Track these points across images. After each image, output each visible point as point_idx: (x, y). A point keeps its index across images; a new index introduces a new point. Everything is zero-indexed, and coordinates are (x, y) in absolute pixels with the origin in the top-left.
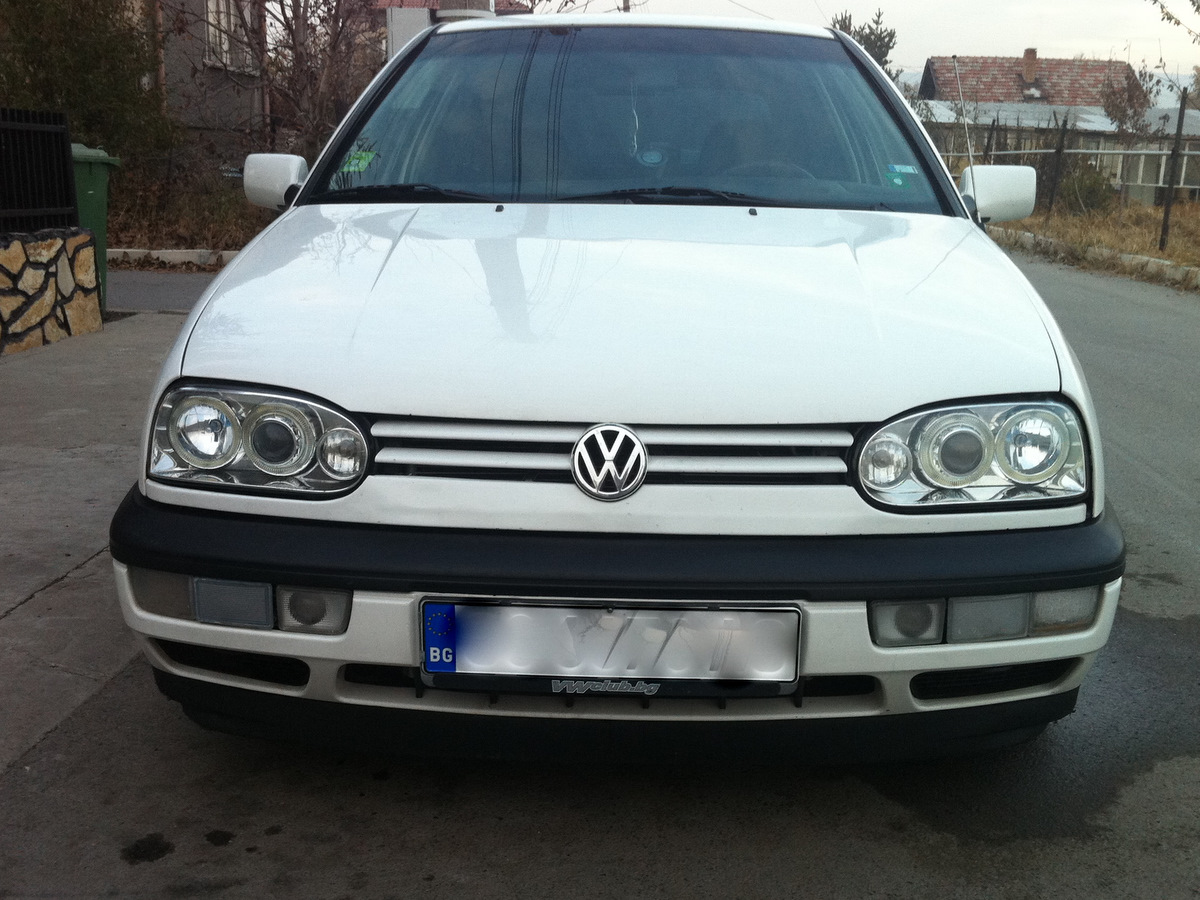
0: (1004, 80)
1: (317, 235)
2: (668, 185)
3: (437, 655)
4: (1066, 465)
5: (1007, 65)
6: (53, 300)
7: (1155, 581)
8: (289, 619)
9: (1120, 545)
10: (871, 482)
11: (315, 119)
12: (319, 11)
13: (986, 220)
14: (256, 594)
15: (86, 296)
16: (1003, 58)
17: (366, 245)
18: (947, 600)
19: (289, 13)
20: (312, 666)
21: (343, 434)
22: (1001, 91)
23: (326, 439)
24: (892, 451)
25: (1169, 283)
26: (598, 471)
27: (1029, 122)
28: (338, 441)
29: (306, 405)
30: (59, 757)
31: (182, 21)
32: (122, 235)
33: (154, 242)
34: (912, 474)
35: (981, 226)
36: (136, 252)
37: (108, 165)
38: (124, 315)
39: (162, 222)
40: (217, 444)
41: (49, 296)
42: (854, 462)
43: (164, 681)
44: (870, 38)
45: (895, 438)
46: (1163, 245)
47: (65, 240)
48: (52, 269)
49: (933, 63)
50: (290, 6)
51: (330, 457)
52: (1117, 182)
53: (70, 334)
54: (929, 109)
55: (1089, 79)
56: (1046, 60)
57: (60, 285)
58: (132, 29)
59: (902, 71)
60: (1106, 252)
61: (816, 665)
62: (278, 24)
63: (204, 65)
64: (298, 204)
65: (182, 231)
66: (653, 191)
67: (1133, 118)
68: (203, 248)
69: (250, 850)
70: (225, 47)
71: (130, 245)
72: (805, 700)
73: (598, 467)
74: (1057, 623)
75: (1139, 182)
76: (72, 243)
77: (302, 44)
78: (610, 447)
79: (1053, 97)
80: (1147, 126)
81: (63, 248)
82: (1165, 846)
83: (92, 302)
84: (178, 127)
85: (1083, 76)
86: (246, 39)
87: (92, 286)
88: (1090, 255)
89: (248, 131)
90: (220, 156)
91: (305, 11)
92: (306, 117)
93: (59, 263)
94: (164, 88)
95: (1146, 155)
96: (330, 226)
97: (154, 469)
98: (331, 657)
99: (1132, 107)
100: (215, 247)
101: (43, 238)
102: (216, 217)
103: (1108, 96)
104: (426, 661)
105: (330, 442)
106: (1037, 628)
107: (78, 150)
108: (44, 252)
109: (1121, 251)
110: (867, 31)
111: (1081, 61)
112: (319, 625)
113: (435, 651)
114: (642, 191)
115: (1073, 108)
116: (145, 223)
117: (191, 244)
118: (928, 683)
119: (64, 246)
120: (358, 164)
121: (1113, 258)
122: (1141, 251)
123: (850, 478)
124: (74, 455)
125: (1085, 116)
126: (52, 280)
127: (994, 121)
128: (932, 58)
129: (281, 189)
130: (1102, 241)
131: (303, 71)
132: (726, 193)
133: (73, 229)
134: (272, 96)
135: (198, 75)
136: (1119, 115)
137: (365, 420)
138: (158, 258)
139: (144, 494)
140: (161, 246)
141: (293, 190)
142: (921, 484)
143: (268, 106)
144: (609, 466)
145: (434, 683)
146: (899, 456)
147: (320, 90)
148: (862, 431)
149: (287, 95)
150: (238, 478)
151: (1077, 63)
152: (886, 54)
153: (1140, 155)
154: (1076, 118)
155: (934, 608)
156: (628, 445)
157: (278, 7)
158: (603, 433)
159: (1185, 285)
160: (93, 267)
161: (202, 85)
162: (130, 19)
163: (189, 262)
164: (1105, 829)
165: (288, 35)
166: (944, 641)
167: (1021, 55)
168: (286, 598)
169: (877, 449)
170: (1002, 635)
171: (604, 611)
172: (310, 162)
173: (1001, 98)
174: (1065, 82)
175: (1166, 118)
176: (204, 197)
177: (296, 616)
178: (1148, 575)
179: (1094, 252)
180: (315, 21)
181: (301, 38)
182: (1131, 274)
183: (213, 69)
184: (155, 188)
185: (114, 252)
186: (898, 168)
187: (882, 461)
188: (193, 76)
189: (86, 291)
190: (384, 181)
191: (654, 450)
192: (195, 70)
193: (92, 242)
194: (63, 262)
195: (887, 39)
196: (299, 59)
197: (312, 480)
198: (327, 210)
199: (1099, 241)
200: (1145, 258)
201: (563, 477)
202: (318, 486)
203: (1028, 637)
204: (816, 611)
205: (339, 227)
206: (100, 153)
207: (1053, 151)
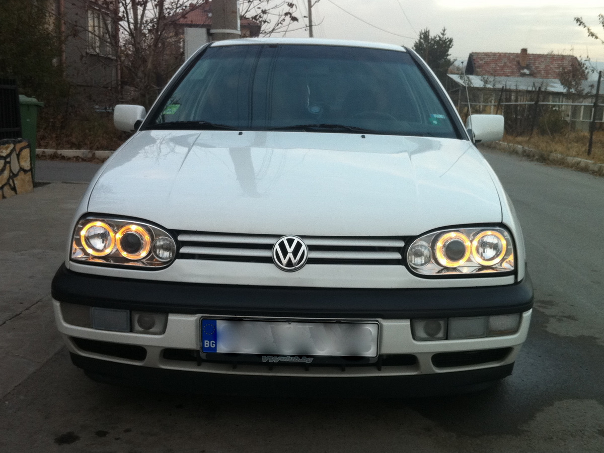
0: (510, 65)
1: (147, 145)
2: (323, 123)
3: (208, 344)
4: (505, 257)
5: (512, 57)
6: (8, 175)
7: (565, 319)
8: (137, 327)
9: (531, 295)
10: (414, 264)
11: (145, 82)
12: (148, 26)
13: (478, 141)
14: (121, 316)
15: (25, 174)
16: (510, 54)
17: (173, 150)
18: (448, 319)
19: (132, 26)
20: (148, 350)
21: (164, 240)
22: (508, 71)
23: (156, 243)
24: (423, 250)
25: (591, 172)
26: (285, 258)
27: (522, 87)
28: (162, 243)
29: (146, 226)
30: (22, 398)
31: (75, 31)
32: (42, 142)
33: (59, 146)
34: (433, 261)
35: (475, 144)
36: (49, 151)
37: (37, 106)
38: (44, 184)
39: (63, 135)
40: (104, 244)
41: (6, 174)
42: (405, 254)
43: (76, 359)
44: (439, 43)
45: (424, 243)
46: (589, 152)
47: (15, 144)
48: (8, 160)
49: (473, 56)
50: (133, 23)
51: (158, 250)
52: (568, 119)
53: (16, 193)
54: (469, 80)
55: (555, 65)
56: (533, 54)
57: (12, 168)
58: (49, 34)
59: (456, 60)
60: (559, 156)
61: (387, 350)
62: (126, 33)
63: (87, 53)
64: (141, 130)
65: (74, 140)
66: (315, 126)
67: (575, 86)
68: (85, 149)
69: (117, 439)
70: (98, 44)
71: (46, 147)
72: (383, 368)
73: (285, 255)
74: (500, 331)
75: (581, 119)
76: (19, 146)
77: (139, 43)
78: (290, 246)
79: (536, 74)
80: (582, 90)
81: (14, 149)
82: (555, 439)
83: (28, 177)
84: (72, 85)
85: (552, 63)
86: (109, 40)
87: (28, 168)
88: (551, 158)
89: (110, 88)
90: (94, 101)
91: (141, 26)
92: (141, 81)
93: (12, 157)
94: (64, 65)
95: (585, 106)
96: (153, 141)
97: (73, 257)
98: (157, 345)
99: (575, 80)
100: (91, 148)
101: (4, 144)
102: (92, 133)
103: (562, 74)
104: (203, 347)
105: (158, 244)
106: (490, 333)
107: (23, 98)
108: (4, 151)
109: (567, 155)
110: (438, 38)
111: (550, 55)
112: (151, 330)
113: (207, 342)
114: (310, 126)
115: (545, 80)
116: (54, 136)
117: (79, 147)
118: (440, 359)
119: (14, 148)
120: (171, 111)
121: (563, 159)
122: (578, 155)
123: (403, 262)
124: (22, 255)
125: (552, 84)
126: (8, 165)
127: (503, 87)
128: (473, 53)
129: (132, 122)
130: (557, 150)
131: (139, 56)
132: (351, 127)
133: (19, 139)
134: (122, 69)
135: (84, 59)
136: (568, 84)
137: (175, 233)
138: (61, 154)
139: (68, 268)
140: (63, 148)
141: (138, 123)
142: (437, 265)
143: (119, 75)
144: (290, 255)
145: (206, 357)
146: (426, 252)
147: (148, 67)
148: (409, 240)
149: (130, 70)
150: (113, 260)
151: (549, 56)
152: (448, 51)
153: (581, 106)
154: (547, 85)
155: (442, 323)
156: (299, 246)
157: (126, 24)
158: (287, 240)
159: (599, 173)
160: (29, 159)
161: (85, 63)
162: (47, 28)
163: (78, 157)
164: (528, 431)
165: (132, 38)
166: (447, 338)
167: (519, 52)
168: (136, 317)
169: (416, 249)
170: (473, 336)
171: (287, 323)
172: (147, 110)
173: (509, 75)
174: (542, 66)
175: (592, 86)
176: (85, 123)
177: (141, 326)
178: (561, 316)
179: (554, 156)
180: (146, 31)
181: (138, 40)
182: (572, 167)
183: (92, 55)
184: (59, 117)
185: (39, 151)
186: (435, 116)
187: (418, 254)
188: (81, 59)
189: (25, 171)
190: (182, 119)
191: (311, 248)
192: (82, 57)
193: (29, 146)
194: (14, 156)
195: (448, 43)
196: (137, 50)
197: (149, 262)
198: (154, 133)
199: (556, 151)
200: (579, 159)
201: (269, 260)
202: (151, 264)
203: (486, 337)
204: (387, 324)
205: (158, 142)
206: (33, 100)
207: (533, 103)
